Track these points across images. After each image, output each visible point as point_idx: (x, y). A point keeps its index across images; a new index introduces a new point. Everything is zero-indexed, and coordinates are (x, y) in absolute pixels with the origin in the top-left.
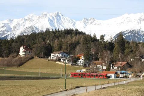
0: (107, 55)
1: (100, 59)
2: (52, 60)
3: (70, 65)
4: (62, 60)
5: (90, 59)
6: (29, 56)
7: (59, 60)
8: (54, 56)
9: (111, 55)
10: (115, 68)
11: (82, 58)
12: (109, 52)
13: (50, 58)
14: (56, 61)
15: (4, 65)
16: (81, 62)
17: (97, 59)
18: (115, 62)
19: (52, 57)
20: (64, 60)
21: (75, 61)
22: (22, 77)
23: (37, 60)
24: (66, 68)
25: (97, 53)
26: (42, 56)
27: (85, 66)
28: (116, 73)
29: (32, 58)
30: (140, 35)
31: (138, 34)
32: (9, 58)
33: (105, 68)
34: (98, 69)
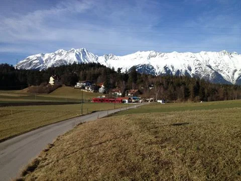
0: (123, 84)
1: (117, 87)
2: (77, 88)
3: (92, 92)
4: (86, 88)
5: (109, 87)
6: (58, 84)
7: (83, 88)
8: (78, 85)
9: (125, 84)
10: (129, 94)
11: (103, 86)
12: (124, 82)
13: (76, 86)
14: (81, 88)
15: (36, 92)
16: (101, 89)
17: (115, 87)
18: (129, 89)
19: (77, 85)
20: (88, 88)
21: (96, 89)
22: (50, 102)
23: (65, 88)
24: (88, 94)
25: (114, 83)
26: (69, 84)
27: (104, 93)
28: (130, 99)
29: (61, 86)
30: (149, 69)
31: (148, 68)
32: (40, 86)
33: (121, 94)
34: (115, 95)
